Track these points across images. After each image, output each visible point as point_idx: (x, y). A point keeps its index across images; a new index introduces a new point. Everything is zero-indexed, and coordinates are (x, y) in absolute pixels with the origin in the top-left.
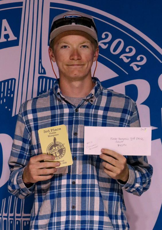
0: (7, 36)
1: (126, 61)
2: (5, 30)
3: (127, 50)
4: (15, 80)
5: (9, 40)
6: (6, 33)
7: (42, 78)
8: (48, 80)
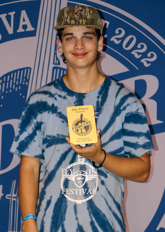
0: (25, 27)
1: (137, 56)
2: (24, 20)
3: (139, 46)
4: (31, 69)
5: (27, 30)
6: (24, 23)
7: (56, 68)
8: (62, 71)
